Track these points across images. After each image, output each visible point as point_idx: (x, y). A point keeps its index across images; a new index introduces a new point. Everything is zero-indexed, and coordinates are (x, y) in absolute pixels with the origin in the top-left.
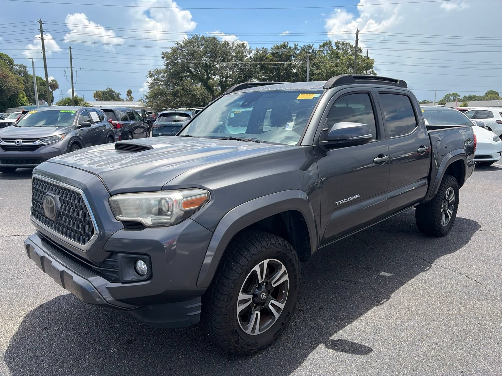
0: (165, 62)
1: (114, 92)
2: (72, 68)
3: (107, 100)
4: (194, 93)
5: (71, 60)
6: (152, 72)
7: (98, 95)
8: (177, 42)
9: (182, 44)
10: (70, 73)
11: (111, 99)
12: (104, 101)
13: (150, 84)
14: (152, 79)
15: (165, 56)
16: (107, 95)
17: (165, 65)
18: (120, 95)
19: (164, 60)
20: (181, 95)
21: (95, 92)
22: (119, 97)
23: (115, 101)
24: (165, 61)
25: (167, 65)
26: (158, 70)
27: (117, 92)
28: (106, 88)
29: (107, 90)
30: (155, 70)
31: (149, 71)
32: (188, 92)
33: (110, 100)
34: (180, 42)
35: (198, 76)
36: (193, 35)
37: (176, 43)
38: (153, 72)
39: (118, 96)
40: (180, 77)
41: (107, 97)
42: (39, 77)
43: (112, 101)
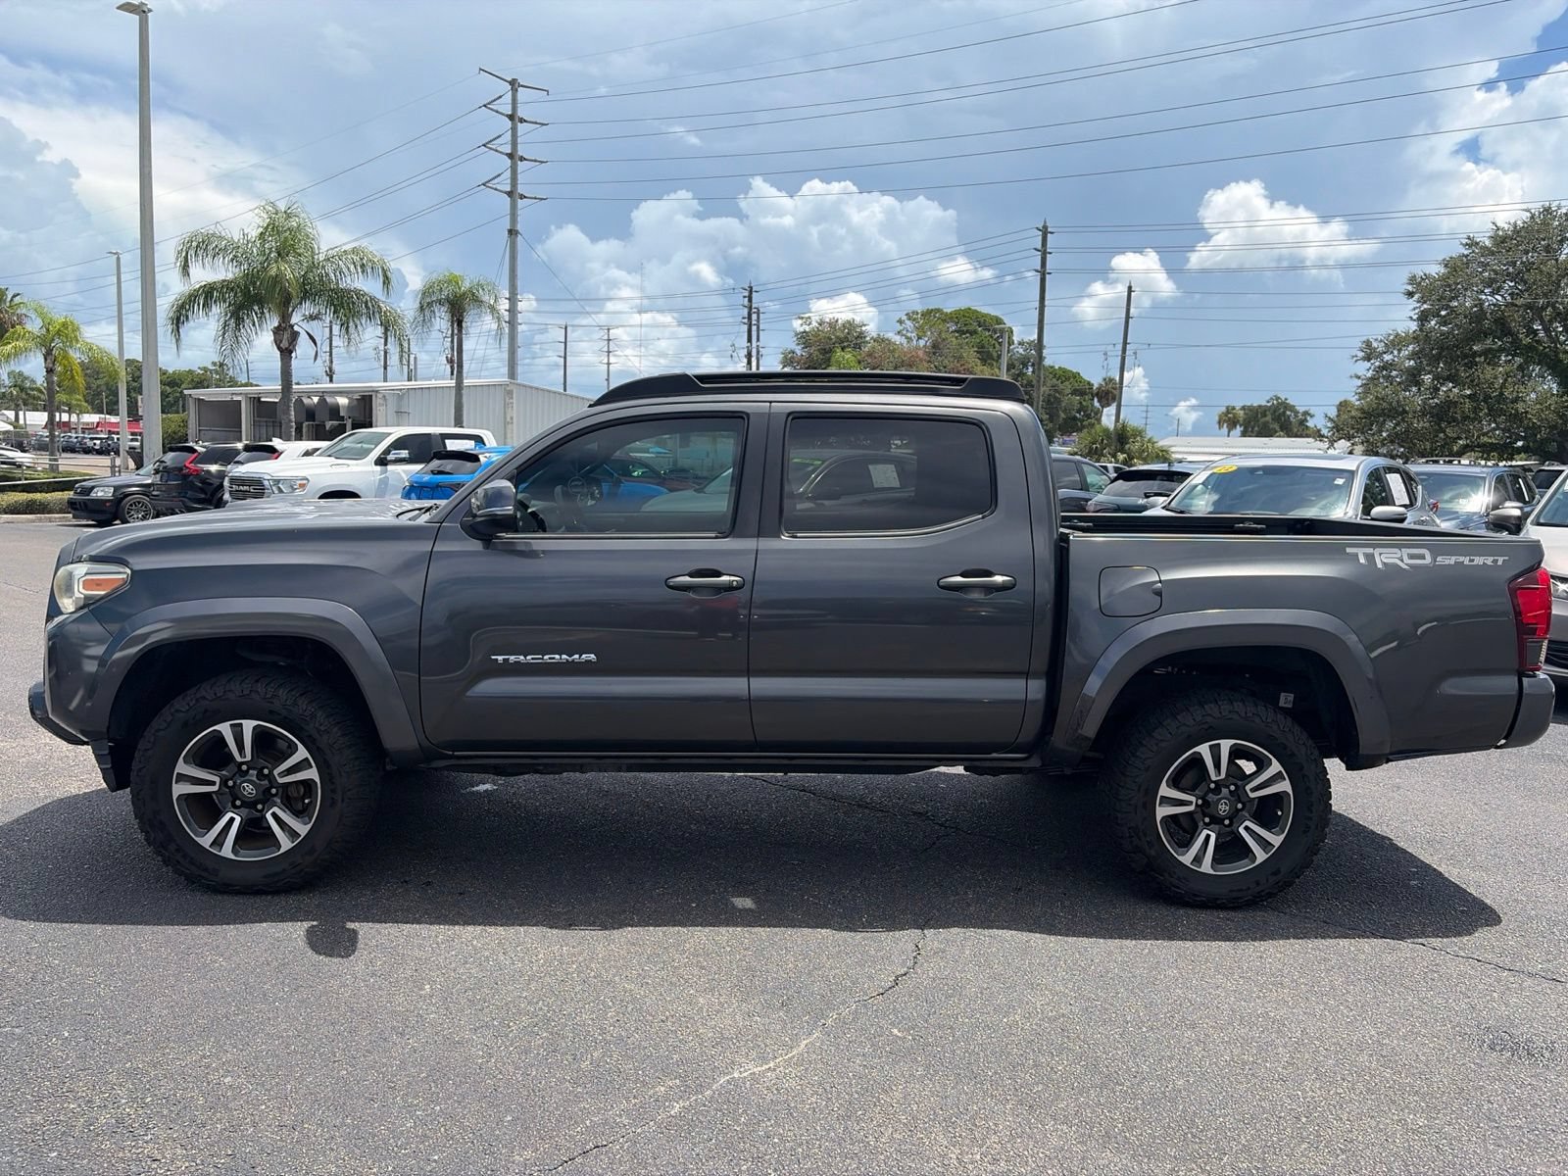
0: (1414, 309)
1: (1292, 408)
2: (1125, 343)
3: (1265, 432)
4: (1516, 410)
5: (1127, 323)
6: (1375, 345)
7: (1230, 418)
8: (1469, 238)
9: (1488, 243)
10: (1120, 358)
11: (1278, 428)
12: (1257, 436)
13: (1364, 382)
14: (1372, 364)
15: (1419, 288)
16: (1269, 418)
17: (1415, 317)
18: (1312, 416)
19: (1412, 303)
20: (1466, 418)
21: (1224, 409)
22: (1308, 424)
23: (1289, 436)
24: (1418, 305)
25: (1423, 318)
26: (1397, 335)
27: (1301, 410)
28: (1268, 398)
29: (1269, 404)
30: (1390, 335)
31: (1365, 339)
32: (1495, 404)
33: (1276, 432)
34: (1478, 240)
35: (1536, 349)
36: (1533, 211)
37: (1465, 241)
38: (1381, 341)
39: (1302, 423)
40: (1466, 356)
41: (1266, 424)
42: (1075, 371)
43: (1279, 436)
